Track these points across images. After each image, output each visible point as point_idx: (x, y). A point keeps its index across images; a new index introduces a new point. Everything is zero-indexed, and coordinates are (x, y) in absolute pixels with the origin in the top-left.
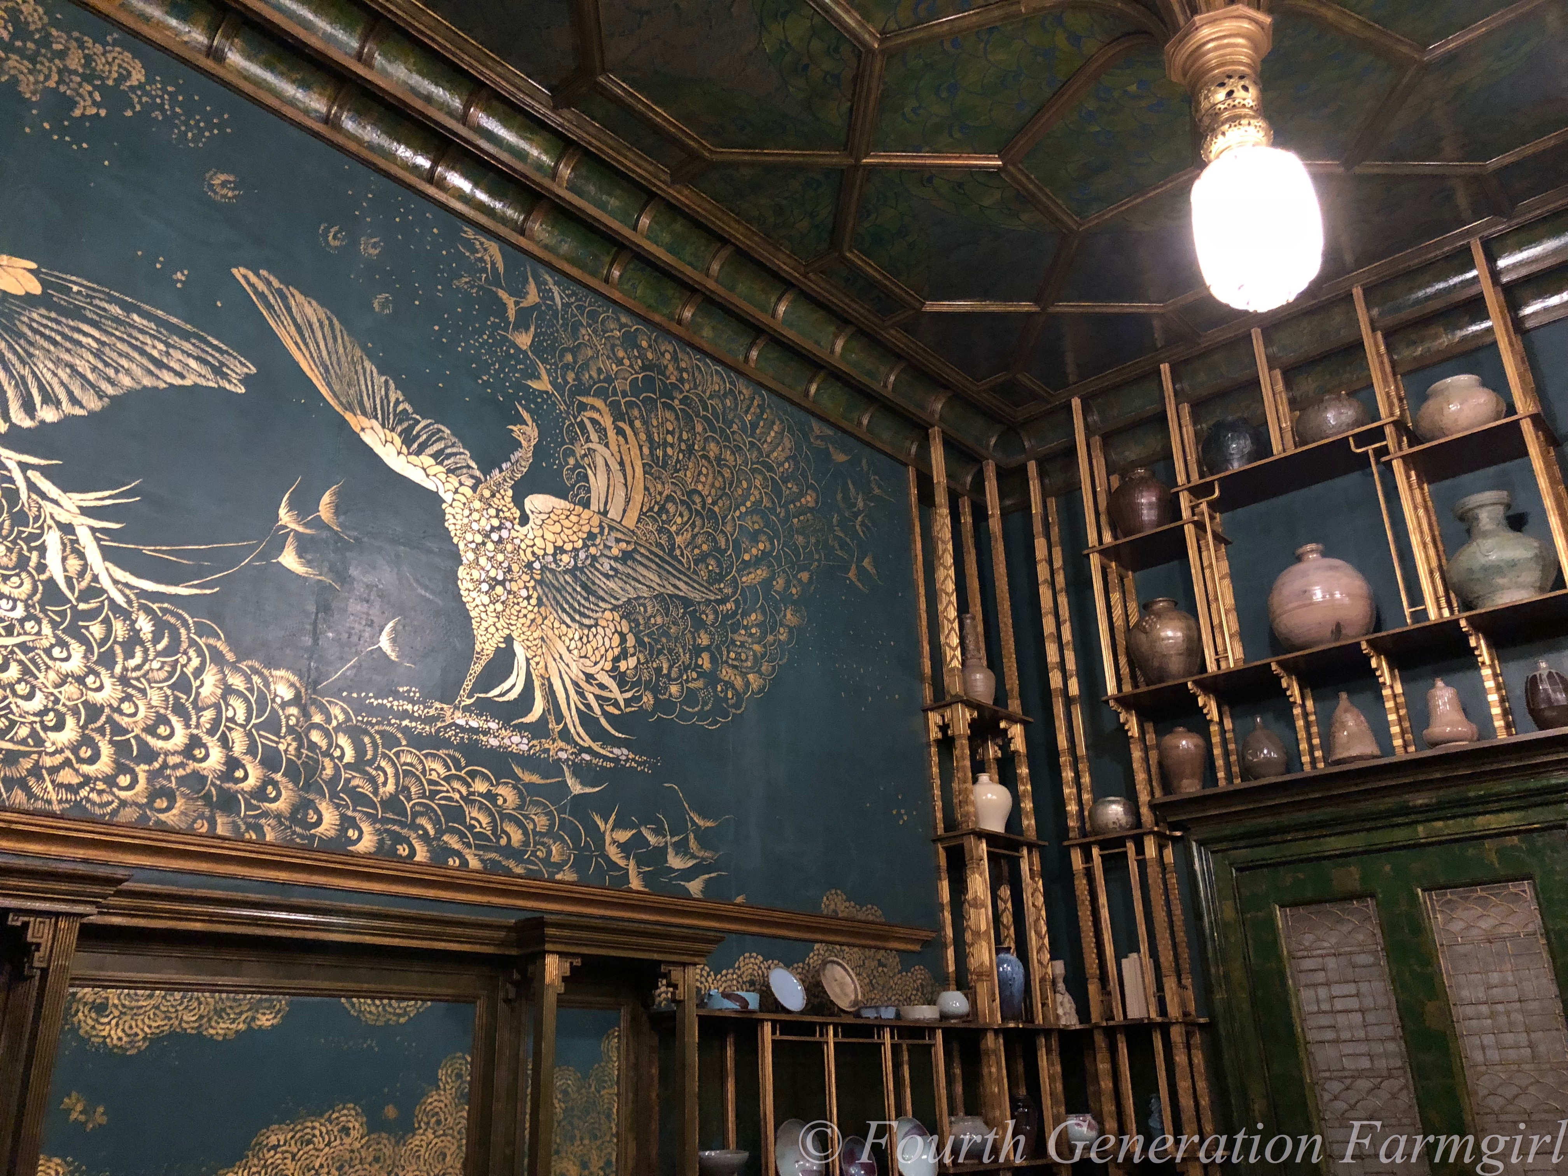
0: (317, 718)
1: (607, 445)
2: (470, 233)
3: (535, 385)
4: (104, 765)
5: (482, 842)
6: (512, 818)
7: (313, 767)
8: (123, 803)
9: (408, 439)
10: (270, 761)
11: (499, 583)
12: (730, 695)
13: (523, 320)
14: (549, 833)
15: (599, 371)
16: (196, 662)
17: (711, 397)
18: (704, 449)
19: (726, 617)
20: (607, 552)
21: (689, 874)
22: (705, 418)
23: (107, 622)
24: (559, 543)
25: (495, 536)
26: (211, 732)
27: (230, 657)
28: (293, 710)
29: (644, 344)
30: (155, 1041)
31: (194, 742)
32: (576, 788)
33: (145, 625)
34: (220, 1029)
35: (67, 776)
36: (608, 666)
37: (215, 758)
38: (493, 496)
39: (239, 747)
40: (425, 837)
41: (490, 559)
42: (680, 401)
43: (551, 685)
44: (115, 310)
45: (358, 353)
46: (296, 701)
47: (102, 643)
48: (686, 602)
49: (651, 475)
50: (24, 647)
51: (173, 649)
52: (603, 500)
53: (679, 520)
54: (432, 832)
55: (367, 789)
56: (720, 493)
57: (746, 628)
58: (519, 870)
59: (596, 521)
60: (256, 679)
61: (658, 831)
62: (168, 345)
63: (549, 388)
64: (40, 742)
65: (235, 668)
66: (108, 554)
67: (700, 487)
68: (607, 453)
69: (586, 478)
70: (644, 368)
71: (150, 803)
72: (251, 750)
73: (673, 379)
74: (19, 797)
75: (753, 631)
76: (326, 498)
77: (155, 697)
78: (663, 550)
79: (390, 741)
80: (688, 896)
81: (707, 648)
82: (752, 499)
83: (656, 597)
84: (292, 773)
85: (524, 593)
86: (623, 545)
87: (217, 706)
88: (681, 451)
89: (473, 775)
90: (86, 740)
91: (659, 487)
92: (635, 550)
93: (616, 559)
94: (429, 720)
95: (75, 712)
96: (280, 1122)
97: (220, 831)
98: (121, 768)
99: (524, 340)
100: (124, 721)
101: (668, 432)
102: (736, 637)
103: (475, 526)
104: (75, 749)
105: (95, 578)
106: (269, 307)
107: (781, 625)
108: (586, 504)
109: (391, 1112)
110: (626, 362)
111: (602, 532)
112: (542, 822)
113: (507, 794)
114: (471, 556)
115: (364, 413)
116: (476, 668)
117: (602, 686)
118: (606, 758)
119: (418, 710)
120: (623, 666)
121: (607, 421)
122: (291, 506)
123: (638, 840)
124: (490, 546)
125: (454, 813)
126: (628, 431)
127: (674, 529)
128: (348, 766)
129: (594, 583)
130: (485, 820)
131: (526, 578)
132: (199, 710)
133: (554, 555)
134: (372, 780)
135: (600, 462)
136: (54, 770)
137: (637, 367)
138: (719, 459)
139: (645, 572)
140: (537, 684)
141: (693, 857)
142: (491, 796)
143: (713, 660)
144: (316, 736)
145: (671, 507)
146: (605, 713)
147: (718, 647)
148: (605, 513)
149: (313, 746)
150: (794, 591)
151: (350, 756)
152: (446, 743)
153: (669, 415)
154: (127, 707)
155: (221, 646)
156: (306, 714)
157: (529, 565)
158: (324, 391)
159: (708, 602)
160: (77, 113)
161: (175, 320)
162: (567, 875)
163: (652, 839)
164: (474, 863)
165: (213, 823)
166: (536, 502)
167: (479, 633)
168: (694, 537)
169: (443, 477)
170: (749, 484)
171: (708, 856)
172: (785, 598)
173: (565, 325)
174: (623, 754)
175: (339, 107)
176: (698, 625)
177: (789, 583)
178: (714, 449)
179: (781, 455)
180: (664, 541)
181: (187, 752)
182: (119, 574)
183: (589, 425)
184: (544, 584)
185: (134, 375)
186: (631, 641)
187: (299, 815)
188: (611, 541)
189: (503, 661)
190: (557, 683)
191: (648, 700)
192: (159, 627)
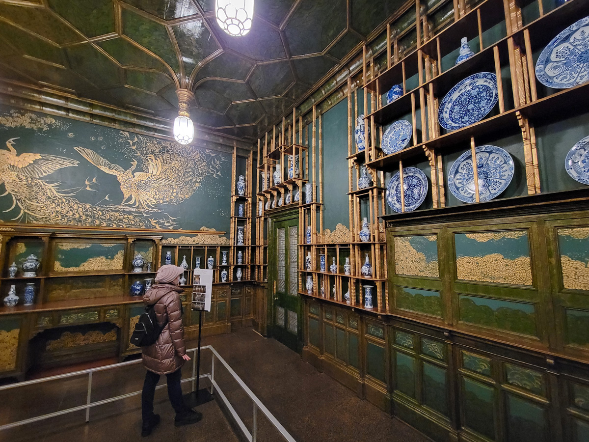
1: (153, 162)
2: (121, 132)
3: (137, 155)
4: (60, 218)
7: (94, 216)
9: (110, 168)
10: (87, 215)
11: (129, 187)
12: (180, 199)
13: (134, 144)
15: (151, 150)
18: (176, 159)
19: (181, 186)
20: (153, 180)
21: (169, 226)
22: (178, 154)
24: (142, 179)
25: (128, 180)
29: (162, 143)
30: (71, 249)
32: (145, 215)
33: (64, 200)
34: (81, 248)
35: (54, 220)
36: (152, 197)
37: (77, 216)
38: (127, 174)
41: (127, 184)
42: (171, 152)
44: (54, 158)
45: (99, 156)
51: (69, 202)
52: (152, 171)
53: (170, 172)
55: (104, 218)
56: (180, 166)
57: (185, 188)
58: (134, 227)
59: (150, 174)
63: (140, 155)
67: (175, 166)
69: (148, 168)
70: (162, 147)
72: (84, 214)
73: (169, 148)
74: (48, 222)
75: (187, 188)
76: (94, 179)
77: (67, 209)
79: (108, 211)
81: (175, 192)
82: (189, 166)
83: (163, 185)
84: (91, 217)
85: (134, 188)
86: (156, 178)
88: (171, 160)
89: (124, 215)
91: (165, 167)
92: (159, 178)
94: (116, 208)
96: (91, 258)
101: (168, 157)
102: (182, 190)
103: (124, 179)
104: (55, 216)
106: (81, 152)
107: (194, 186)
108: (148, 172)
109: (110, 257)
110: (158, 147)
111: (151, 177)
112: (138, 220)
114: (123, 184)
115: (101, 165)
116: (124, 200)
117: (151, 200)
119: (113, 207)
120: (156, 197)
121: (153, 158)
122: (88, 181)
124: (127, 182)
125: (121, 220)
126: (158, 159)
127: (168, 174)
129: (149, 185)
130: (127, 221)
131: (134, 186)
133: (141, 181)
134: (105, 217)
135: (151, 165)
137: (160, 148)
139: (161, 182)
140: (137, 201)
142: (127, 217)
143: (177, 194)
145: (167, 170)
146: (152, 204)
147: (178, 192)
148: (152, 173)
149: (94, 213)
151: (101, 214)
153: (168, 155)
157: (135, 184)
158: (93, 163)
160: (44, 130)
164: (125, 226)
166: (137, 174)
167: (125, 195)
168: (173, 175)
169: (117, 173)
170: (188, 163)
171: (174, 223)
172: (196, 182)
173: (143, 144)
174: (155, 210)
175: (91, 118)
176: (173, 189)
177: (197, 179)
178: (179, 159)
179: (197, 157)
180: (166, 176)
181: (73, 215)
182: (59, 194)
183: (149, 159)
184: (139, 186)
185: (58, 167)
186: (158, 193)
187: (92, 222)
188: (153, 178)
189: (130, 198)
190: (141, 201)
191: (161, 201)
192: (66, 200)
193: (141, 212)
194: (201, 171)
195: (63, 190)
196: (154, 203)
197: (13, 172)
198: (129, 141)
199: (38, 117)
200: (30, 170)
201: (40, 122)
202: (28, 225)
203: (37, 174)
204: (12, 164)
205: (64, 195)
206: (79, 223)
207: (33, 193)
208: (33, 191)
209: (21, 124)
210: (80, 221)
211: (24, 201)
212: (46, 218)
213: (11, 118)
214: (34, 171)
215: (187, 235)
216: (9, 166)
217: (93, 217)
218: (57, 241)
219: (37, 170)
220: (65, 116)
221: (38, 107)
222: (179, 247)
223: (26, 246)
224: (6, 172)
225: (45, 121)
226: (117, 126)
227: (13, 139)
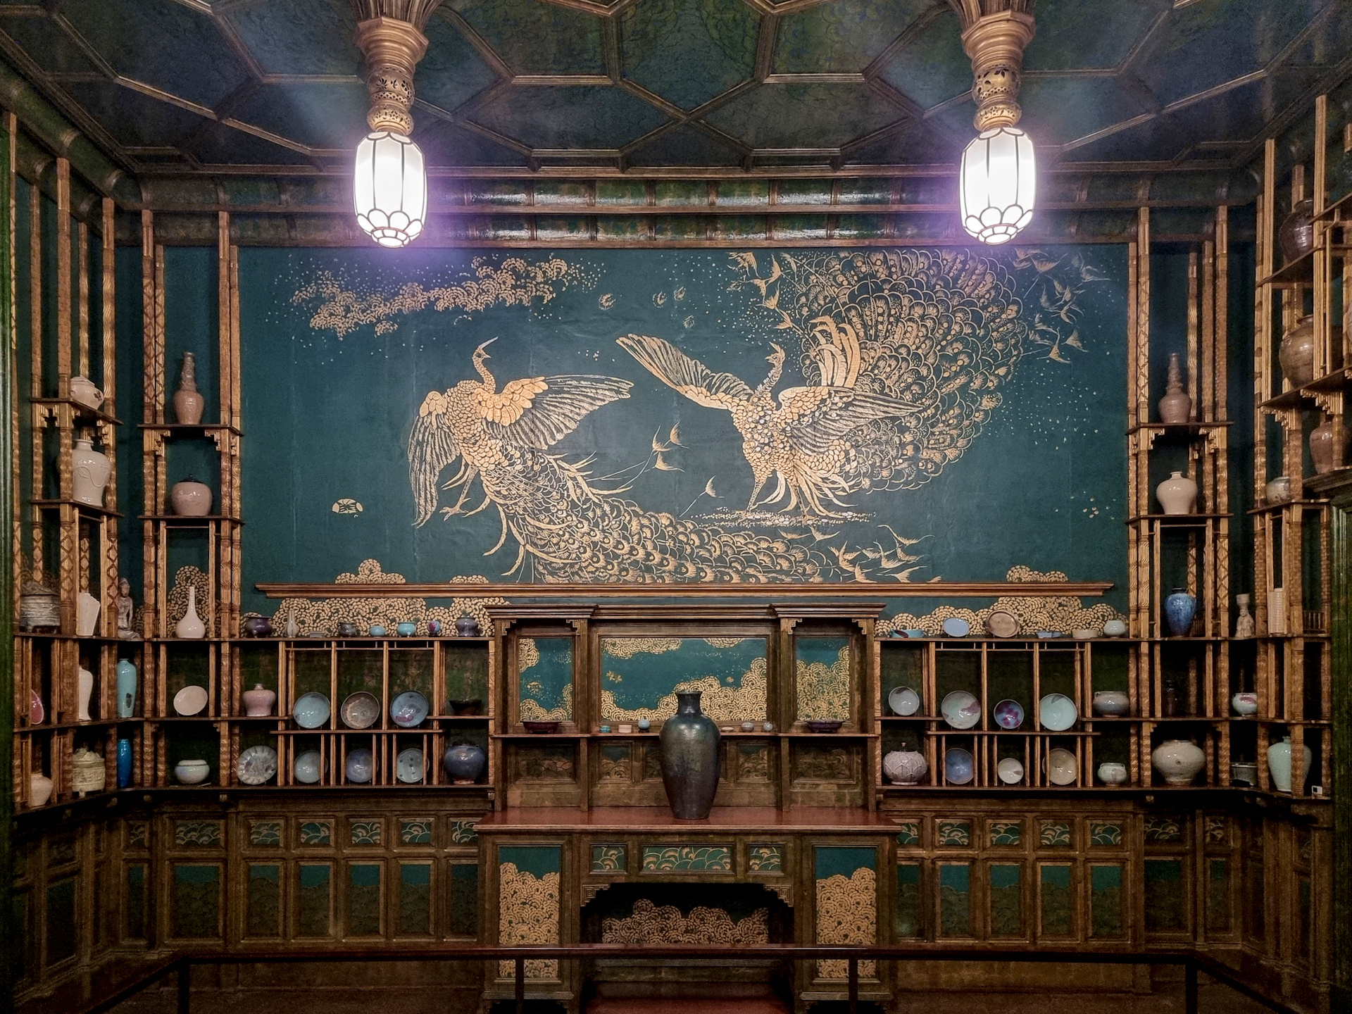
0: (681, 530)
1: (832, 343)
2: (734, 255)
3: (781, 327)
4: (602, 563)
5: (767, 570)
6: (781, 557)
7: (682, 550)
8: (611, 575)
9: (710, 388)
10: (663, 551)
11: (766, 445)
12: (929, 466)
13: (771, 291)
14: (805, 560)
15: (825, 298)
16: (628, 518)
17: (916, 275)
18: (909, 314)
19: (928, 418)
20: (834, 407)
21: (898, 570)
22: (911, 292)
23: (594, 511)
24: (802, 412)
25: (762, 421)
26: (638, 544)
27: (641, 513)
28: (671, 529)
29: (859, 264)
30: (634, 655)
31: (633, 549)
32: (819, 537)
33: (607, 508)
34: (656, 651)
35: (591, 569)
36: (837, 470)
37: (641, 553)
38: (759, 399)
39: (650, 548)
40: (737, 572)
41: (760, 434)
42: (890, 291)
43: (800, 489)
44: (574, 383)
45: (680, 354)
46: (671, 524)
47: (593, 519)
48: (894, 419)
49: (866, 348)
50: (569, 526)
51: (619, 515)
52: (830, 377)
53: (888, 370)
54: (740, 569)
55: (707, 555)
56: (922, 339)
57: (943, 422)
58: (789, 579)
59: (826, 390)
60: (653, 519)
61: (876, 550)
62: (596, 389)
63: (791, 325)
64: (580, 558)
65: (643, 516)
66: (590, 485)
67: (906, 341)
68: (832, 348)
69: (818, 368)
70: (860, 280)
71: (620, 574)
72: (655, 548)
73: (883, 277)
74: (577, 578)
75: (951, 422)
76: (673, 432)
77: (615, 535)
78: (876, 392)
79: (715, 532)
80: (898, 581)
81: (911, 442)
82: (953, 332)
83: (870, 423)
84: (673, 554)
85: (781, 446)
86: (845, 399)
87: (639, 533)
88: (890, 323)
89: (759, 541)
90: (594, 555)
91: (873, 354)
92: (855, 399)
93: (840, 409)
94: (734, 520)
95: (590, 546)
96: (684, 682)
97: (647, 582)
98: (608, 563)
99: (772, 303)
100: (606, 546)
101: (879, 315)
102: (935, 430)
103: (750, 420)
104: (592, 559)
105: (587, 495)
106: (635, 351)
107: (977, 411)
108: (818, 384)
109: (730, 680)
110: (845, 283)
111: (830, 397)
112: (799, 556)
113: (779, 547)
114: (749, 436)
115: (686, 384)
116: (757, 491)
117: (834, 482)
118: (837, 519)
119: (728, 516)
121: (831, 327)
122: (658, 441)
123: (863, 556)
124: (760, 427)
125: (750, 560)
126: (848, 327)
127: (883, 377)
128: (697, 547)
129: (825, 427)
130: (767, 559)
131: (782, 437)
132: (632, 536)
133: (799, 420)
134: (709, 551)
135: (827, 355)
136: (586, 567)
137: (853, 283)
138: (922, 317)
139: (861, 410)
140: (792, 490)
141: (900, 560)
142: (769, 549)
143: (917, 449)
144: (681, 537)
145: (881, 364)
146: (836, 496)
147: (920, 441)
148: (832, 384)
149: (681, 542)
150: (990, 384)
151: (697, 542)
152: (745, 528)
153: (881, 303)
154: (606, 540)
155: (637, 509)
156: (676, 529)
157: (784, 430)
158: (665, 380)
159: (912, 415)
160: (545, 302)
161: (597, 377)
162: (817, 579)
163: (870, 555)
164: (763, 579)
165: (644, 578)
166: (785, 395)
167: (757, 473)
168: (900, 377)
169: (730, 400)
170: (950, 323)
171: (912, 559)
172: (982, 392)
173: (800, 280)
174: (849, 515)
175: (651, 229)
176: (903, 430)
177: (986, 380)
178: (918, 311)
179: (982, 290)
180: (876, 386)
181: (630, 553)
182: (595, 491)
183: (819, 335)
184: (794, 437)
185: (587, 408)
186: (853, 453)
187: (678, 570)
188: (837, 399)
189: (772, 484)
190: (805, 488)
191: (866, 483)
192: (612, 507)
193: (806, 529)
194: (1000, 346)
195: (602, 478)
196: (844, 490)
197: (493, 441)
198: (757, 282)
199: (529, 264)
200: (527, 430)
201: (535, 277)
202: (537, 587)
203: (542, 440)
204: (490, 419)
205: (606, 492)
206: (647, 576)
207: (539, 495)
208: (538, 489)
209: (497, 295)
210: (649, 569)
211: (524, 520)
212: (572, 565)
213: (474, 284)
214: (536, 431)
215: (958, 603)
216: (484, 423)
217: (678, 553)
218: (602, 630)
219: (542, 427)
220: (591, 244)
221: (524, 234)
222: (938, 645)
223: (539, 647)
224: (480, 442)
225: (544, 272)
226: (720, 238)
227: (484, 345)
